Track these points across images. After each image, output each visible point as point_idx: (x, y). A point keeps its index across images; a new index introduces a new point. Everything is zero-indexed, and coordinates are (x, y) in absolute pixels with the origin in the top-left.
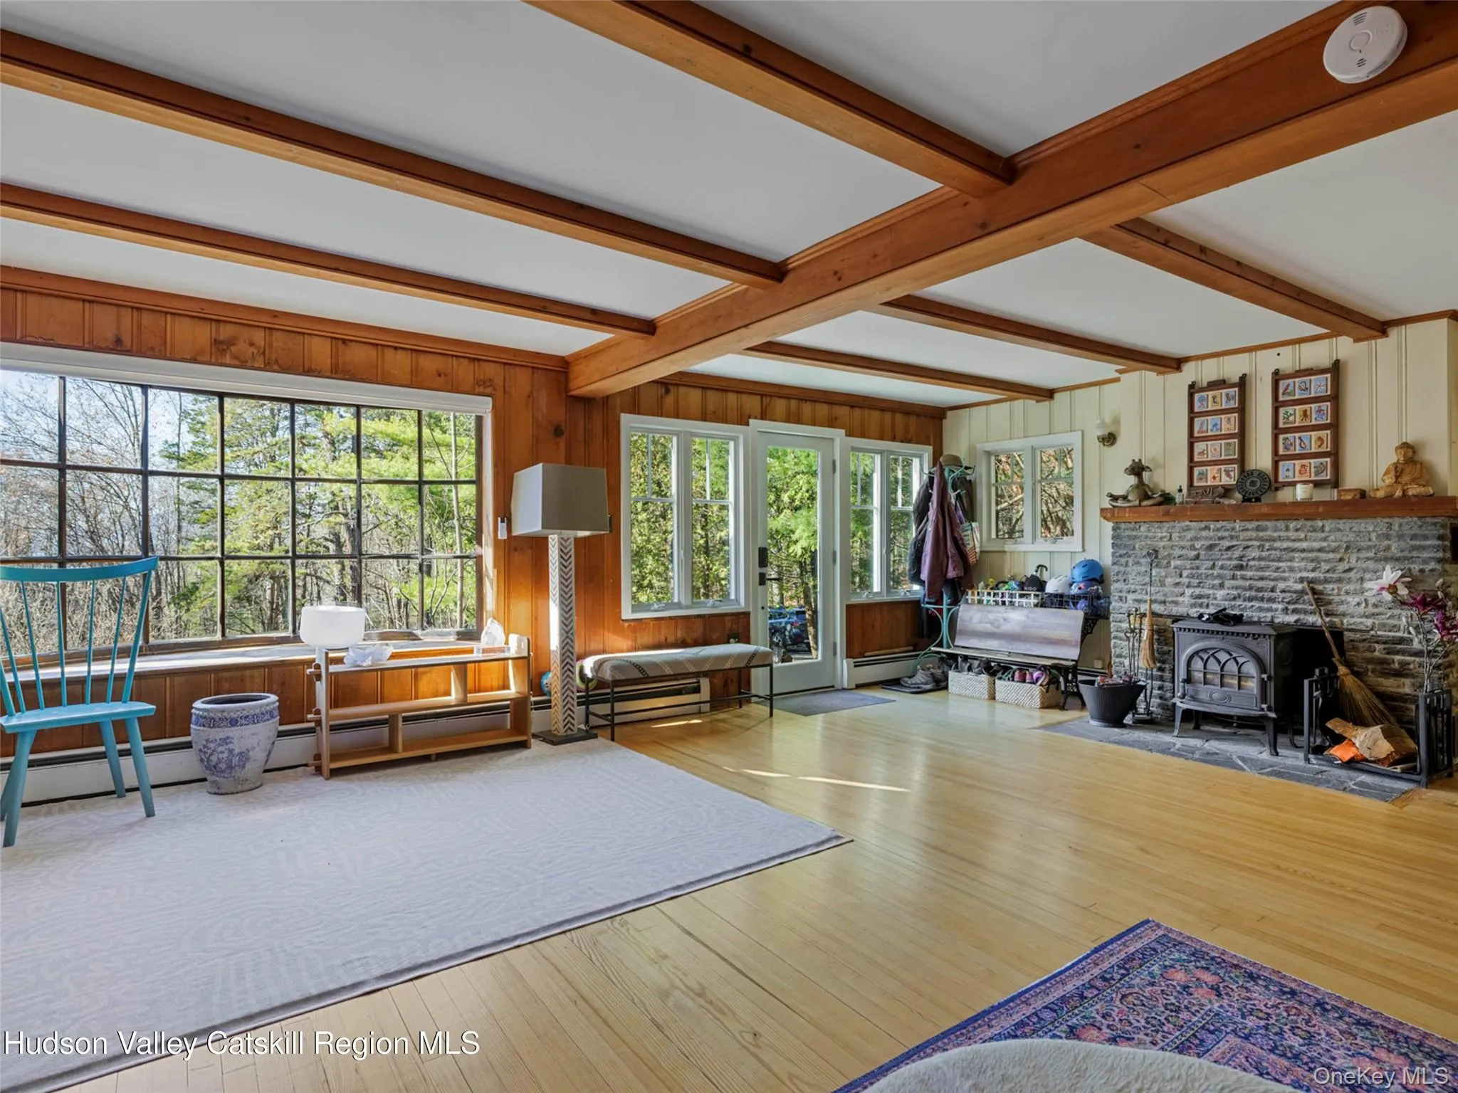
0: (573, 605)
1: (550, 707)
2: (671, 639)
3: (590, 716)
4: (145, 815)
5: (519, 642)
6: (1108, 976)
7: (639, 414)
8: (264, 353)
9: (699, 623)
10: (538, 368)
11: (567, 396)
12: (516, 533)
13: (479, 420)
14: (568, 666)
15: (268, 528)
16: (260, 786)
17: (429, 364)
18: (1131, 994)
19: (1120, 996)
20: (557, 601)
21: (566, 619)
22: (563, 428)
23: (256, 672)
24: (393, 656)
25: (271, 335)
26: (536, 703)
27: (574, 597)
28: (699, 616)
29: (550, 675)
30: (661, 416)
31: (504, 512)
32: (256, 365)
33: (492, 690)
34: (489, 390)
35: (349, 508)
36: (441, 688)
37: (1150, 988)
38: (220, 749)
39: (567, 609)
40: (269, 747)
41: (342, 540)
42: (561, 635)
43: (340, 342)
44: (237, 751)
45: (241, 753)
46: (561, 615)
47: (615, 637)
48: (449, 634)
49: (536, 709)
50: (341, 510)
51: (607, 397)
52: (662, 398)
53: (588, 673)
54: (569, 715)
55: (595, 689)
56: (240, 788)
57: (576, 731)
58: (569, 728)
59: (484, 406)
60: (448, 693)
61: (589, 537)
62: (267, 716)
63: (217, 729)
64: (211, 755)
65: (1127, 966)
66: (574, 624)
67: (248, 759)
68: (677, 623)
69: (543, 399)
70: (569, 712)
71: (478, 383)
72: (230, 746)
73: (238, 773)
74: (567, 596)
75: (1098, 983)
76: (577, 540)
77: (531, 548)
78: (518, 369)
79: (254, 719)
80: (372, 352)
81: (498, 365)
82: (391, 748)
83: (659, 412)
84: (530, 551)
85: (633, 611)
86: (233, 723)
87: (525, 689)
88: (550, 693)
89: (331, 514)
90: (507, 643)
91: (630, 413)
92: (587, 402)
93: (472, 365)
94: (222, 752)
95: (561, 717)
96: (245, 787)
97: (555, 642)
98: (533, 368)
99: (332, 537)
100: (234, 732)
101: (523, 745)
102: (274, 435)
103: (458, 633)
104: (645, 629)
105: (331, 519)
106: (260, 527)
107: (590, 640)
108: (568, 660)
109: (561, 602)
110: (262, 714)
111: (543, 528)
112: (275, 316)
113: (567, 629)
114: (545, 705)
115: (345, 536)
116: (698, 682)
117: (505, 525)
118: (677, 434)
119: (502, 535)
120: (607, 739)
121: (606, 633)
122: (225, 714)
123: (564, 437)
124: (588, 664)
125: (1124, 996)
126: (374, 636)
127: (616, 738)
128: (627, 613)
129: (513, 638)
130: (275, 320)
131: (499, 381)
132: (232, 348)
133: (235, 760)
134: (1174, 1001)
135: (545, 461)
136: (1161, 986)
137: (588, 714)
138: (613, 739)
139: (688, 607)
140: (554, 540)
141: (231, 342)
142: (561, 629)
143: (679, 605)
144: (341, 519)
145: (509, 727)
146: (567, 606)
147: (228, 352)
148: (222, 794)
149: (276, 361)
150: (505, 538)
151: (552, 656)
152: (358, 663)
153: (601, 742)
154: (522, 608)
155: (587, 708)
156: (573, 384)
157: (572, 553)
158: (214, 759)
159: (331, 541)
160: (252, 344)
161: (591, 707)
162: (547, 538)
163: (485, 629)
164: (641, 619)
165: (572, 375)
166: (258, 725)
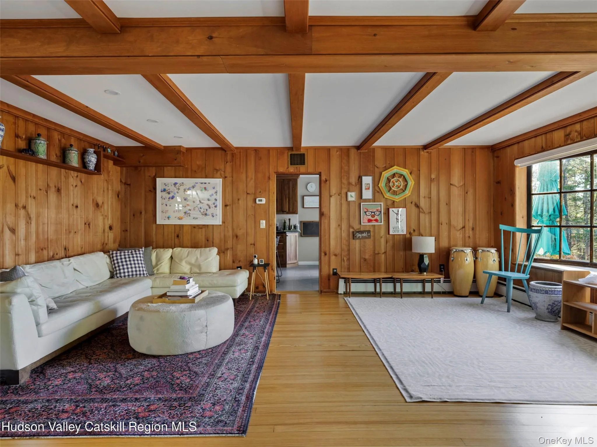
6: (240, 395)
18: (230, 393)
19: (232, 391)
25: (582, 124)
37: (225, 398)
40: (546, 305)
65: (237, 402)
75: (241, 391)
82: (589, 329)
125: (231, 391)
130: (581, 117)
134: (216, 398)
136: (222, 401)
166: (538, 294)
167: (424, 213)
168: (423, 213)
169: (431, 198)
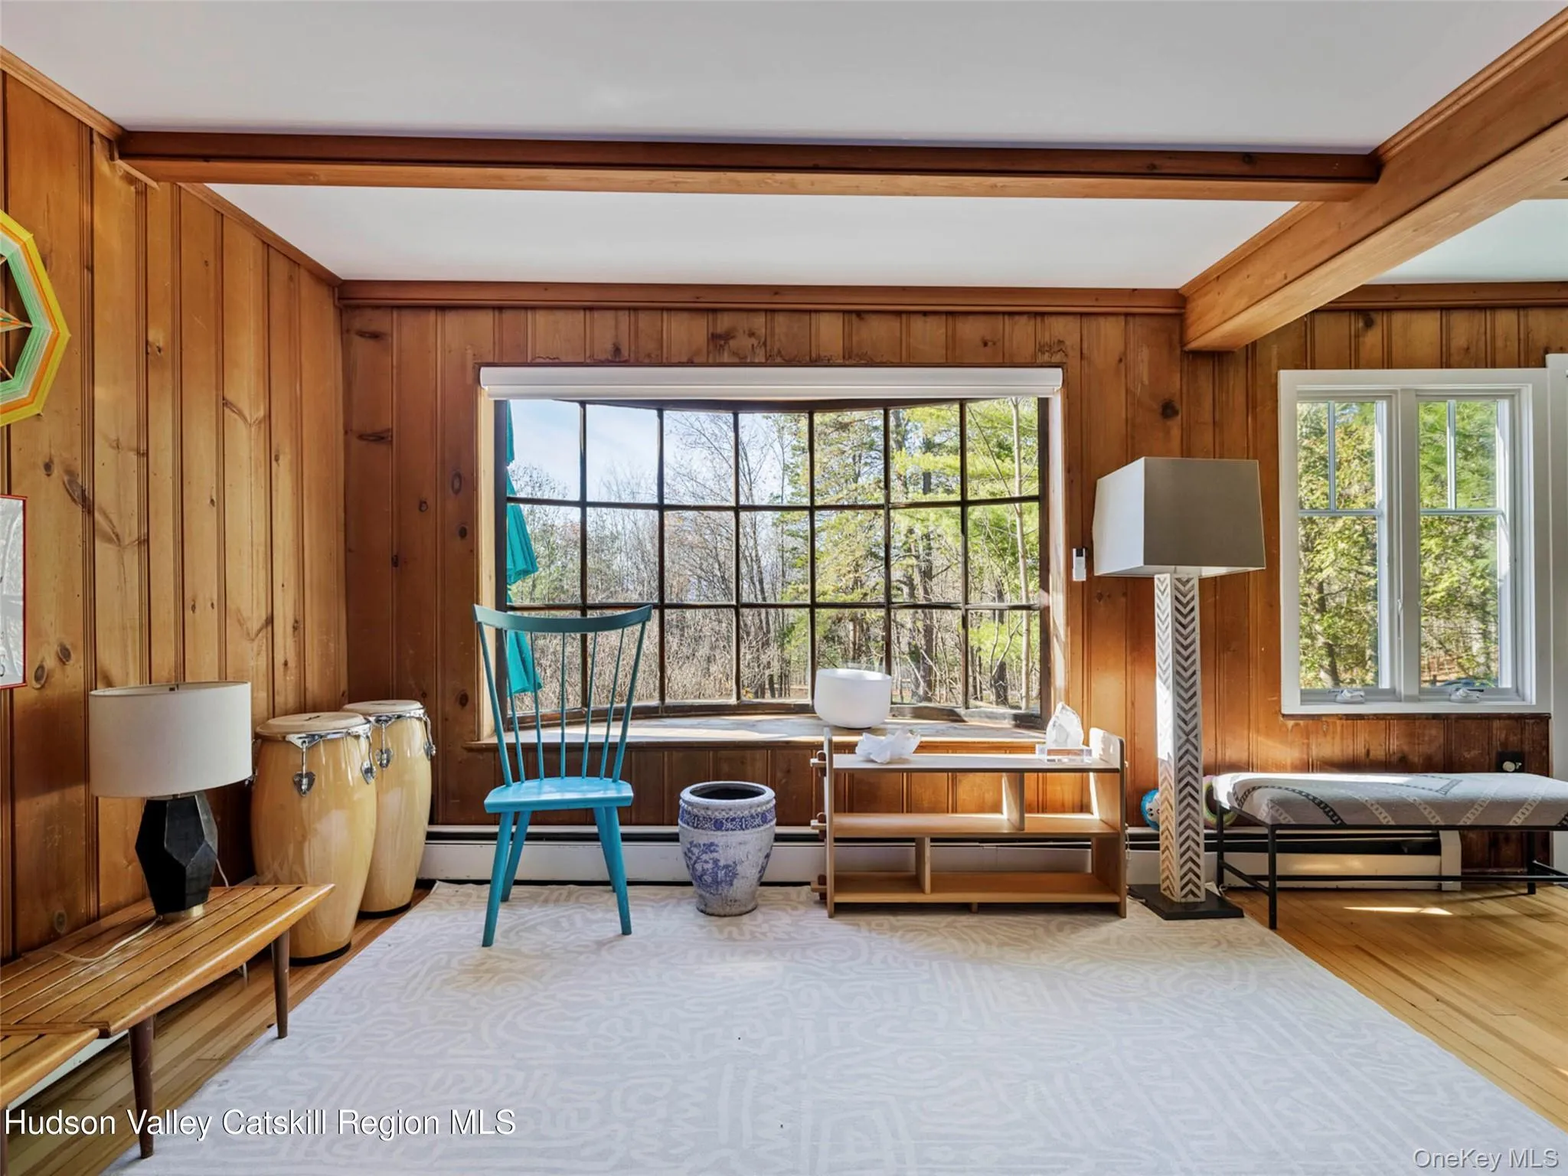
0: (1198, 688)
1: (1157, 847)
2: (1378, 753)
3: (1226, 872)
4: (620, 932)
5: (1106, 743)
7: (1313, 368)
8: (765, 344)
9: (1435, 732)
10: (1134, 315)
11: (1182, 351)
12: (1100, 571)
13: (1043, 405)
14: (1189, 789)
15: (849, 572)
16: (753, 910)
17: (971, 330)
20: (1170, 681)
21: (1186, 712)
22: (1178, 406)
23: (758, 754)
24: (923, 747)
25: (772, 320)
26: (1133, 837)
27: (1198, 677)
28: (1435, 717)
29: (1157, 796)
30: (1357, 367)
31: (1082, 540)
32: (757, 361)
33: (1063, 810)
34: (1057, 358)
35: (921, 549)
36: (989, 797)
38: (704, 857)
39: (1186, 696)
40: (761, 860)
41: (915, 583)
42: (1177, 737)
43: (854, 317)
44: (722, 863)
45: (726, 867)
46: (1177, 705)
47: (1270, 743)
48: (1003, 717)
49: (1133, 847)
50: (914, 553)
51: (1254, 344)
52: (1357, 336)
53: (1223, 797)
54: (1190, 870)
55: (1233, 825)
56: (728, 910)
57: (1202, 898)
58: (1192, 892)
59: (1050, 382)
60: (997, 808)
61: (1222, 577)
62: (758, 821)
63: (700, 831)
64: (695, 862)
66: (1199, 720)
67: (735, 875)
68: (1388, 728)
69: (1143, 360)
70: (1190, 864)
71: (1042, 348)
72: (715, 855)
73: (724, 890)
74: (1186, 675)
76: (1203, 581)
77: (1125, 594)
78: (1102, 320)
79: (742, 823)
80: (894, 324)
81: (1070, 318)
82: (915, 883)
83: (1353, 361)
84: (1123, 600)
85: (1303, 702)
86: (718, 825)
87: (1116, 816)
88: (1157, 826)
89: (904, 557)
90: (1086, 742)
91: (1297, 367)
92: (1217, 356)
93: (1032, 322)
94: (706, 862)
95: (1177, 873)
96: (735, 910)
97: (1165, 747)
98: (1127, 315)
99: (905, 580)
100: (718, 837)
101: (1115, 910)
102: (856, 481)
103: (1016, 717)
104: (1325, 734)
105: (905, 562)
106: (843, 571)
107: (1224, 743)
108: (1189, 779)
109: (1177, 683)
110: (752, 817)
111: (1146, 563)
112: (776, 293)
113: (1187, 729)
114: (1150, 843)
115: (917, 579)
116: (1437, 835)
117: (1083, 559)
118: (1388, 396)
119: (1079, 575)
120: (1262, 923)
121: (1253, 735)
122: (709, 813)
123: (1179, 417)
124: (1224, 786)
126: (907, 711)
127: (1278, 925)
128: (1291, 703)
129: (1096, 734)
130: (777, 299)
131: (1072, 340)
132: (732, 343)
133: (721, 874)
135: (1148, 454)
137: (1222, 866)
138: (1273, 926)
139: (1410, 699)
140: (1164, 582)
141: (728, 336)
142: (1177, 728)
143: (1392, 694)
144: (914, 561)
145: (1089, 870)
146: (1187, 691)
147: (726, 347)
148: (709, 914)
149: (779, 352)
150: (1084, 578)
151: (1160, 769)
152: (872, 757)
153: (1249, 928)
154: (1110, 686)
155: (1220, 857)
156: (1192, 332)
157: (1196, 603)
158: (698, 867)
159: (905, 583)
160: (752, 334)
161: (1226, 854)
162: (1152, 579)
163: (1053, 719)
164: (1319, 716)
165: (1192, 317)
166: (746, 832)
167: (116, 539)
168: (110, 540)
169: (147, 454)
